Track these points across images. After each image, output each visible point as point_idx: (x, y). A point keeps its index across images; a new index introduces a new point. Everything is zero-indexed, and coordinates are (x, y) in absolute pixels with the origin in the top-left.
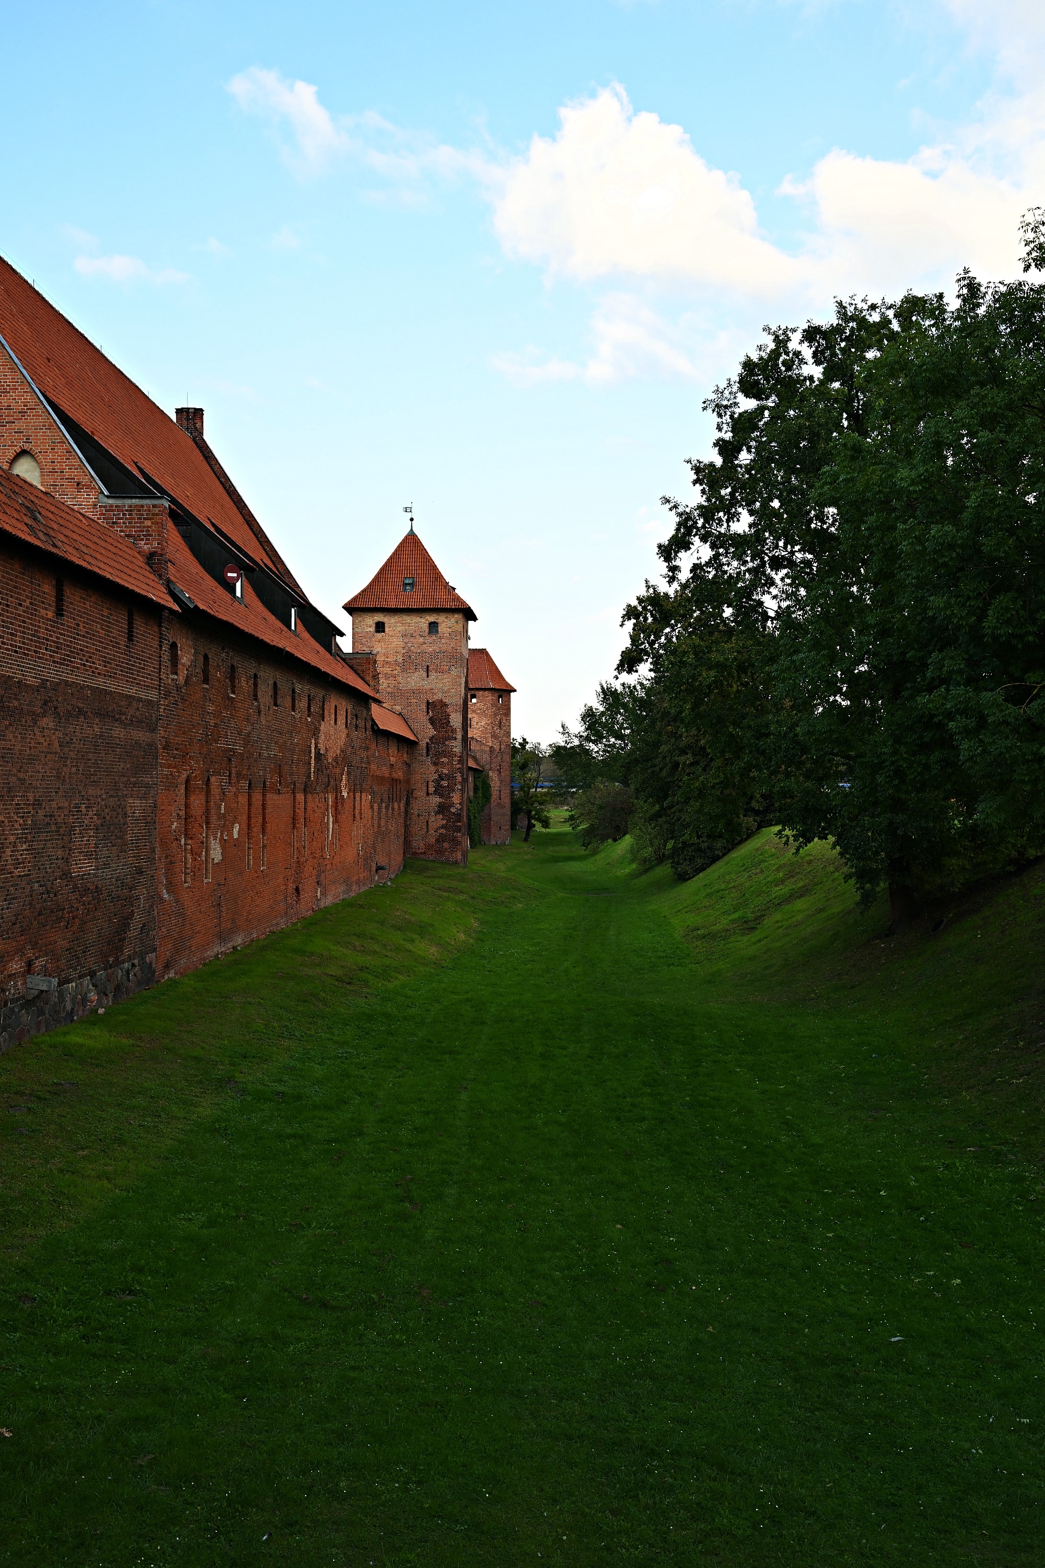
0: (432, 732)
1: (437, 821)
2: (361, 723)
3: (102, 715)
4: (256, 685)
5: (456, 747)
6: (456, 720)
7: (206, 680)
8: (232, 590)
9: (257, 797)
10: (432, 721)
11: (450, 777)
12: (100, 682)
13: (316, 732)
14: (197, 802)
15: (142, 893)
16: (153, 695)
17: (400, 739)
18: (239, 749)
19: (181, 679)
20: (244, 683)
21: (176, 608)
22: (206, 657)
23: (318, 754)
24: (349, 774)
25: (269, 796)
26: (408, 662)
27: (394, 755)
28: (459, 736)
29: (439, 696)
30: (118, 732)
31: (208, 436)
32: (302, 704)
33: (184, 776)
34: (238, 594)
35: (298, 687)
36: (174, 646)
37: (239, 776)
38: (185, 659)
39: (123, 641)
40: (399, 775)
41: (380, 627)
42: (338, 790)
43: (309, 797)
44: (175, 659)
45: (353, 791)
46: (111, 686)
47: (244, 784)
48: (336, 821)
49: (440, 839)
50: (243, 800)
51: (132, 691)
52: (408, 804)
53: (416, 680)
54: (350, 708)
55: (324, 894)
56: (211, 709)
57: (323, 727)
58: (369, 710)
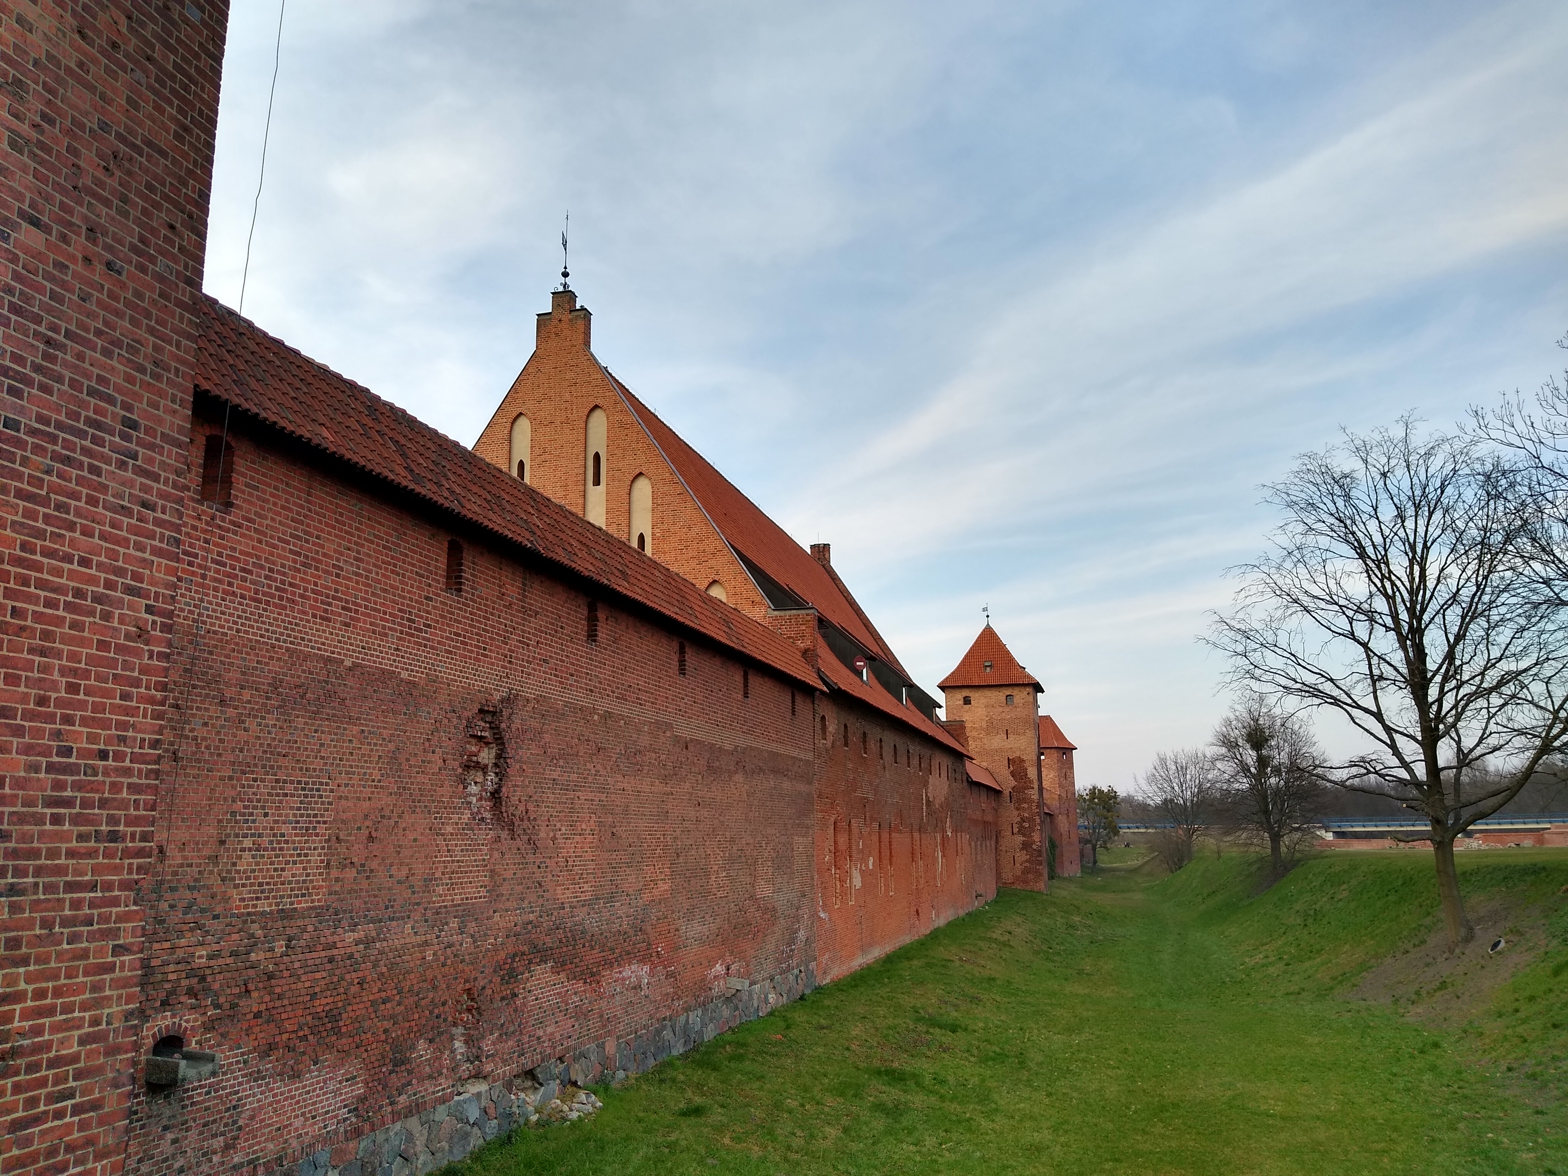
0: (1014, 783)
1: (1022, 856)
2: (958, 776)
3: (775, 771)
4: (881, 747)
5: (1034, 794)
6: (1032, 773)
7: (846, 744)
8: (860, 674)
9: (885, 836)
10: (1013, 774)
11: (1031, 820)
12: (774, 747)
13: (925, 784)
14: (842, 839)
15: (805, 913)
16: (809, 756)
17: (989, 788)
18: (871, 797)
19: (828, 743)
20: (873, 746)
21: (825, 689)
22: (846, 726)
23: (928, 802)
24: (951, 817)
25: (893, 835)
26: (991, 727)
27: (984, 802)
28: (1036, 786)
29: (1017, 754)
30: (786, 785)
31: (833, 564)
32: (915, 761)
33: (833, 819)
34: (865, 678)
35: (912, 748)
36: (823, 718)
37: (873, 819)
38: (831, 728)
39: (789, 715)
40: (989, 818)
41: (967, 701)
42: (944, 831)
43: (923, 835)
44: (824, 728)
45: (955, 831)
46: (781, 749)
47: (876, 825)
48: (943, 856)
49: (1026, 871)
50: (875, 838)
51: (795, 754)
52: (997, 842)
53: (997, 741)
54: (950, 764)
55: (937, 916)
56: (850, 766)
57: (931, 779)
58: (964, 766)
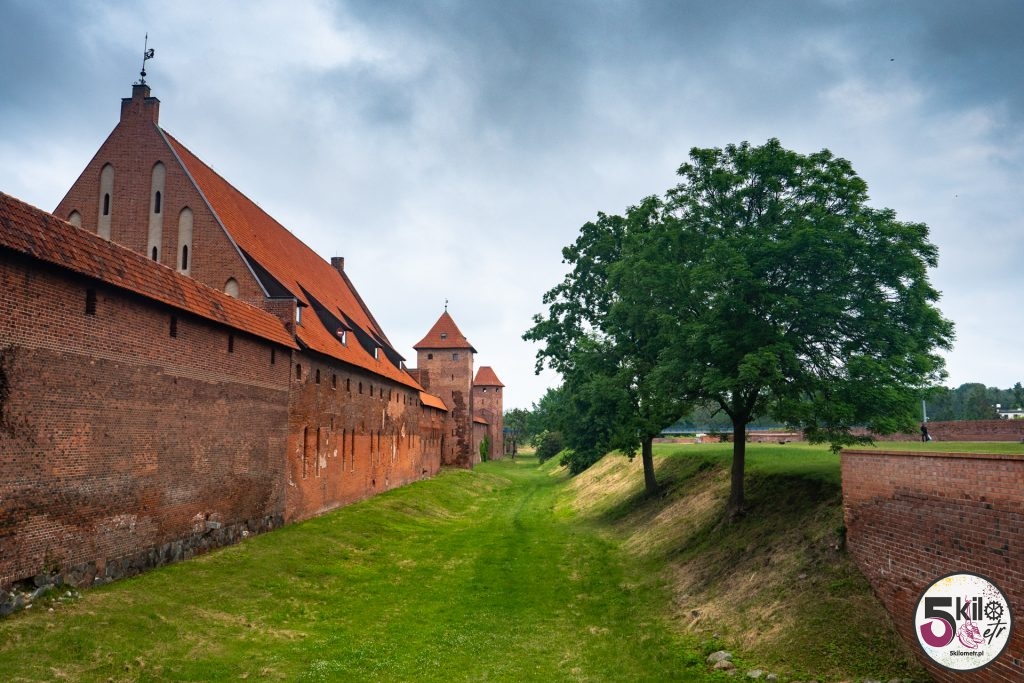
0: (454, 406)
1: (457, 449)
2: (414, 402)
3: (255, 398)
4: (348, 384)
5: (467, 413)
6: (466, 400)
7: (318, 381)
8: (340, 339)
9: (349, 437)
10: (455, 401)
11: (463, 427)
12: (254, 383)
13: (385, 406)
14: (312, 440)
15: (276, 483)
16: (286, 389)
17: (438, 410)
18: (338, 414)
19: (303, 381)
20: (341, 383)
21: (298, 348)
22: (318, 371)
23: (387, 417)
24: (406, 426)
25: (356, 437)
26: (443, 374)
27: (434, 417)
28: (468, 407)
29: (458, 389)
30: (264, 406)
31: (345, 270)
32: (377, 393)
33: (304, 427)
34: (344, 341)
35: (374, 385)
36: (299, 366)
37: (338, 427)
38: (305, 371)
39: (268, 364)
40: (438, 427)
41: (430, 357)
42: (399, 433)
43: (381, 437)
44: (299, 374)
45: (409, 434)
46: (261, 384)
47: (341, 431)
48: (398, 448)
49: (459, 457)
50: (340, 438)
51: (274, 387)
52: (443, 440)
53: (447, 381)
54: (406, 395)
55: (390, 483)
56: (321, 395)
57: (390, 404)
58: (418, 395)
